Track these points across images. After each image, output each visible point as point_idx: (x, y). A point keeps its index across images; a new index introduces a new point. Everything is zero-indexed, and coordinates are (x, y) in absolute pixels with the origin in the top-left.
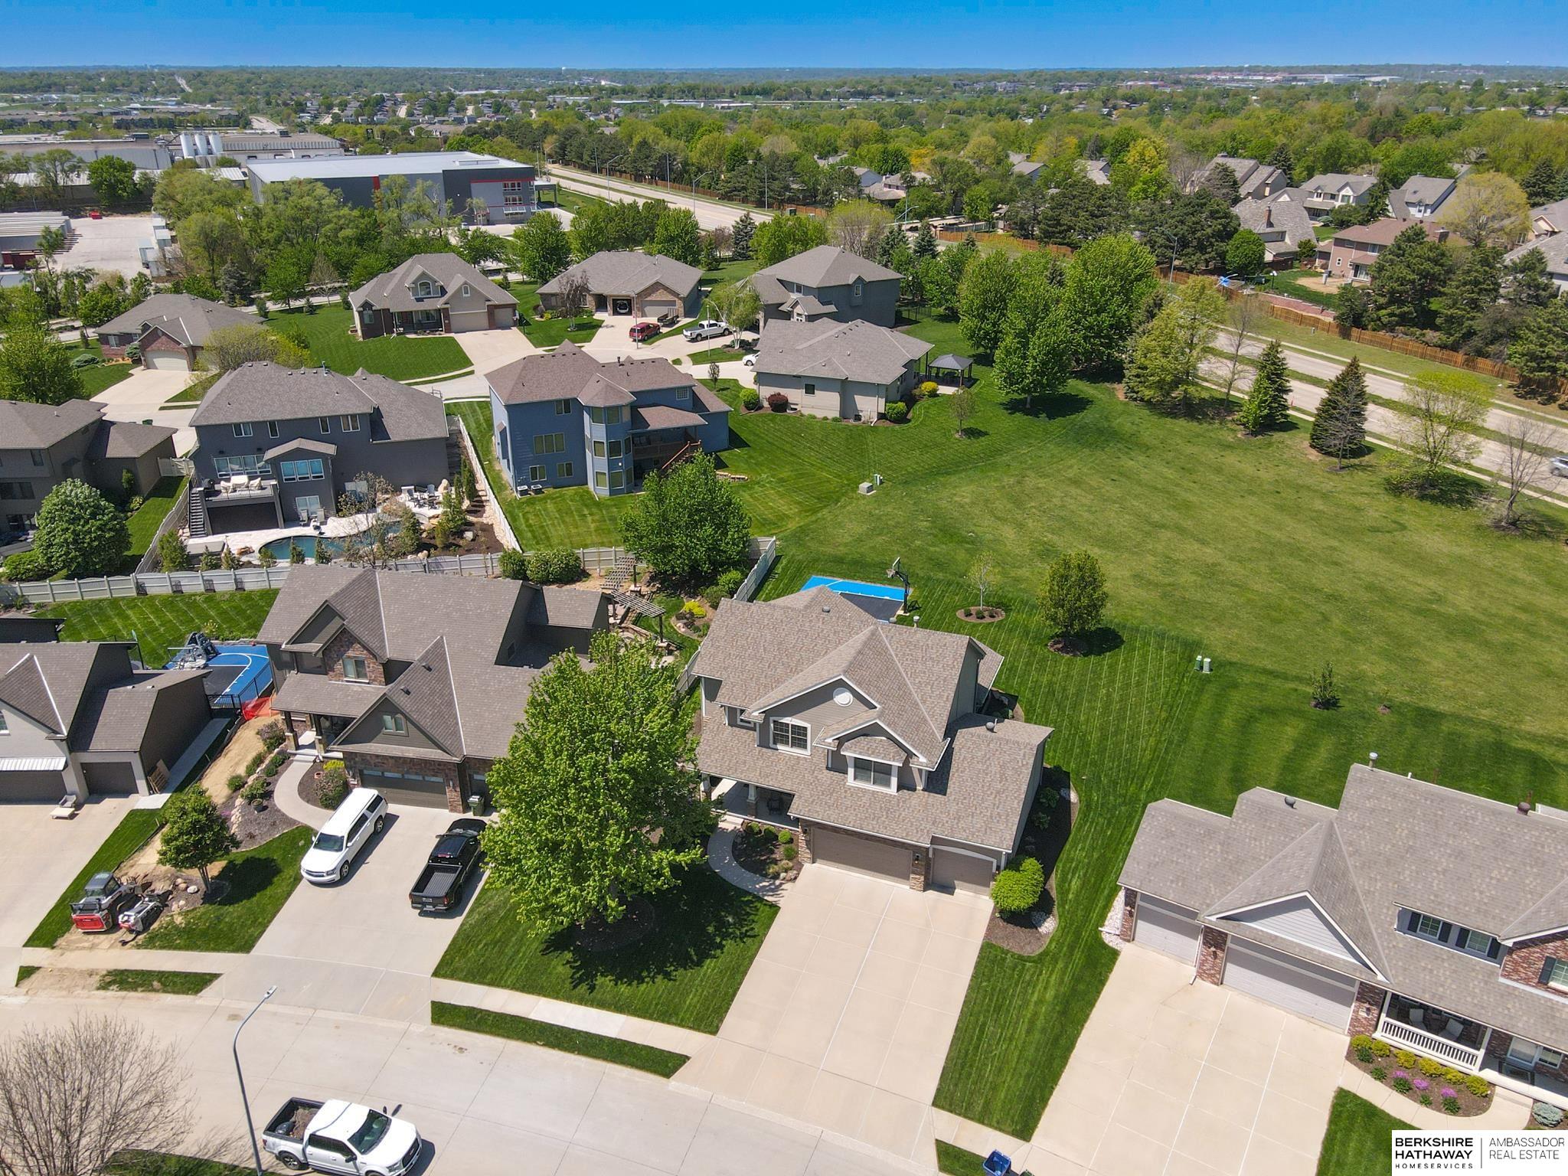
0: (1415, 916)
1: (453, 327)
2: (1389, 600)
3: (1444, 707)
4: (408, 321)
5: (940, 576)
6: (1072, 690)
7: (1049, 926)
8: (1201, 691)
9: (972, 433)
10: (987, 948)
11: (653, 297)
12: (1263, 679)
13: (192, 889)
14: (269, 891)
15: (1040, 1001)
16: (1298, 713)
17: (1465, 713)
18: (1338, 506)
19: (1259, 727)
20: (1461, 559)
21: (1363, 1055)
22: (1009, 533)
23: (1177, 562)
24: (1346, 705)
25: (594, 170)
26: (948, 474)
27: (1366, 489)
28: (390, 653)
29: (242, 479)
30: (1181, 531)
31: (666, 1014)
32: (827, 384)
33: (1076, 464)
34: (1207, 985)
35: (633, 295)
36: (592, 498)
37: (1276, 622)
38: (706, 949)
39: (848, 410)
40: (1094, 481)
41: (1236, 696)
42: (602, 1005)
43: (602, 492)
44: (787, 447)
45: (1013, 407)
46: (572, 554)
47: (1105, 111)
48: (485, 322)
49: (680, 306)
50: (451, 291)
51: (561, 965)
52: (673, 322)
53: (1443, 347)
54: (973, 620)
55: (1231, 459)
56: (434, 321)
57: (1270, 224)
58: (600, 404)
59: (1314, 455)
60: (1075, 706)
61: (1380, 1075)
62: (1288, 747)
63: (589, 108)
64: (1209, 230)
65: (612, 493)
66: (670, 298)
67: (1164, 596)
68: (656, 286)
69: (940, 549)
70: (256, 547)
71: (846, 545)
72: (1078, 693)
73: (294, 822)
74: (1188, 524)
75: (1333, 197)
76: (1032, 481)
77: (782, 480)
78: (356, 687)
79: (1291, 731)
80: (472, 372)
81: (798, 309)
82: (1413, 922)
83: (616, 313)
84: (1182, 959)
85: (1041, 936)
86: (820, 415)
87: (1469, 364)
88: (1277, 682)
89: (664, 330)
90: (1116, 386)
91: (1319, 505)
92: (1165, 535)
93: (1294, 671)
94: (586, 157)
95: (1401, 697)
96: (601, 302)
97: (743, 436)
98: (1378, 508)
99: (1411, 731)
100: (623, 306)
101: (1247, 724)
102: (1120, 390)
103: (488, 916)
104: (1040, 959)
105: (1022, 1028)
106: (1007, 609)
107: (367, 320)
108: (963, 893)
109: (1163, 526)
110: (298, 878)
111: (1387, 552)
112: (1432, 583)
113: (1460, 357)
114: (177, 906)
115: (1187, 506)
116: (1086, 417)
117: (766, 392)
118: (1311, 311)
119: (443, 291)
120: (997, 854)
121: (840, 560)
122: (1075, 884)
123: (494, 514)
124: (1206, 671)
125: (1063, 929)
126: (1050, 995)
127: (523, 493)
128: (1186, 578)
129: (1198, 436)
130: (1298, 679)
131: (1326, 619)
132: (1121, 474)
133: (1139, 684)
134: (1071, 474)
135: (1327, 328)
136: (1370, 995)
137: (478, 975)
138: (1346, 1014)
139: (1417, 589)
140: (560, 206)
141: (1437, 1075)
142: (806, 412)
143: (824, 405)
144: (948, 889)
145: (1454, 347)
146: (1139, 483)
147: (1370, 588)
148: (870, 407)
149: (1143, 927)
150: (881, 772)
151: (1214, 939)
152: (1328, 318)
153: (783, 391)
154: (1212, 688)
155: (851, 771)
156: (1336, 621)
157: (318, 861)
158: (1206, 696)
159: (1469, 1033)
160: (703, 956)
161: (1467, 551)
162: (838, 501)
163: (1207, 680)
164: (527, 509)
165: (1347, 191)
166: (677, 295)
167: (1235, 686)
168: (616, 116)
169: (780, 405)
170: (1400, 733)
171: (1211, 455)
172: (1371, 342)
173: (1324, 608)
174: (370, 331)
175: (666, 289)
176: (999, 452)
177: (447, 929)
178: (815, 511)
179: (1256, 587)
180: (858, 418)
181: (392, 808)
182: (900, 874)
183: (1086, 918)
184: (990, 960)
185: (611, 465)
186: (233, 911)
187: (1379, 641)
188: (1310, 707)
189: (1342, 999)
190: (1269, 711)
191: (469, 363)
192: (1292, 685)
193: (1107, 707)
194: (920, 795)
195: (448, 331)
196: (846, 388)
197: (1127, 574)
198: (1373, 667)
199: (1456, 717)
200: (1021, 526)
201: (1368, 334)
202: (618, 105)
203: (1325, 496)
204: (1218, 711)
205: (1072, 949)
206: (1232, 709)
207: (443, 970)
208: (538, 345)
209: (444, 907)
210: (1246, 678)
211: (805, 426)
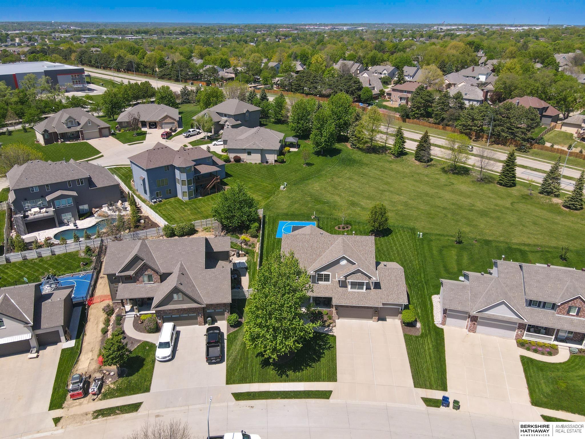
0: (531, 301)
1: (85, 137)
2: (460, 207)
3: (490, 239)
4: (65, 136)
5: (323, 216)
6: (385, 249)
7: (419, 325)
8: (422, 244)
9: (309, 164)
10: (405, 336)
11: (166, 121)
12: (438, 237)
13: (112, 373)
14: (145, 368)
15: (429, 349)
16: (453, 246)
18: (432, 179)
19: (444, 252)
20: (472, 192)
21: (522, 344)
22: (337, 198)
23: (395, 202)
24: (465, 242)
25: (97, 67)
26: (307, 180)
27: (437, 172)
28: (162, 271)
29: (37, 209)
30: (391, 192)
31: (317, 379)
32: (256, 151)
33: (347, 172)
34: (472, 333)
35: (157, 120)
36: (182, 201)
37: (433, 218)
38: (319, 355)
39: (264, 160)
40: (356, 177)
41: (433, 244)
42: (293, 381)
43: (186, 199)
44: (246, 175)
45: (318, 153)
46: (191, 224)
47: (277, 40)
48: (98, 135)
49: (176, 124)
50: (82, 123)
51: (271, 371)
52: (175, 131)
53: (435, 124)
54: (341, 230)
55: (394, 166)
56: (76, 136)
57: (370, 85)
58: (184, 166)
59: (417, 163)
60: (389, 254)
61: (528, 349)
62: (456, 257)
63: (72, 39)
64: (354, 88)
65: (190, 199)
66: (172, 121)
67: (396, 214)
68: (167, 117)
69: (318, 207)
70: (52, 236)
71: (286, 209)
72: (388, 250)
73: (140, 341)
74: (392, 189)
75: (381, 74)
76: (336, 180)
77: (250, 188)
78: (149, 286)
79: (454, 252)
80: (102, 156)
81: (227, 123)
82: (531, 303)
83: (150, 128)
84: (461, 327)
85: (418, 329)
86: (253, 162)
87: (444, 128)
88: (442, 238)
89: (173, 134)
90: (346, 143)
91: (426, 179)
92: (387, 194)
93: (445, 233)
94: (93, 62)
95: (478, 237)
96: (144, 124)
97: (229, 172)
98: (443, 178)
99: (486, 247)
100: (153, 125)
101: (440, 251)
102: (349, 145)
103: (235, 360)
104: (422, 336)
105: (428, 358)
106: (351, 225)
107: (46, 137)
108: (390, 320)
109: (385, 191)
110: (154, 361)
111: (452, 192)
112: (469, 200)
113: (441, 126)
114: (109, 381)
115: (388, 183)
116: (341, 155)
117: (232, 156)
118: (392, 114)
119: (79, 124)
120: (401, 305)
121: (287, 215)
122: (419, 311)
123: (147, 211)
124: (421, 237)
125: (424, 325)
126: (431, 346)
127: (155, 202)
128: (400, 207)
129: (380, 159)
130: (448, 236)
131: (446, 216)
132: (363, 174)
133: (404, 244)
134: (348, 175)
135: (398, 119)
136: (522, 326)
137: (243, 380)
138: (514, 334)
139: (466, 203)
140: (93, 83)
141: (544, 346)
142: (248, 162)
143: (255, 159)
144: (384, 319)
145: (439, 124)
146: (370, 177)
147: (453, 204)
148: (271, 158)
149: (448, 320)
150: (360, 285)
151: (474, 319)
152: (398, 115)
153: (238, 155)
154: (425, 242)
155: (349, 287)
156: (449, 216)
157: (162, 353)
158: (425, 245)
159: (548, 331)
160: (319, 357)
161: (473, 189)
162: (274, 193)
163: (422, 240)
164: (159, 208)
165: (385, 72)
166: (175, 120)
167: (432, 240)
168: (85, 42)
169: (238, 160)
170: (483, 248)
171: (387, 165)
172: (413, 123)
173: (444, 212)
174: (47, 142)
175: (170, 118)
176: (320, 170)
177: (222, 368)
178: (268, 198)
179: (422, 208)
180: (267, 162)
181: (178, 328)
182: (369, 317)
183: (429, 321)
184: (408, 339)
185: (189, 188)
186: (134, 378)
187: (463, 220)
188: (455, 244)
189: (513, 329)
190: (445, 247)
191: (99, 152)
192: (447, 238)
193: (398, 252)
194: (373, 291)
195: (83, 139)
196: (263, 152)
198: (466, 229)
199: (495, 241)
200: (340, 195)
201: (411, 120)
202: (84, 38)
203: (427, 176)
204: (430, 250)
205: (429, 330)
206: (434, 248)
207: (229, 381)
208: (124, 142)
209: (219, 360)
210: (433, 238)
211: (249, 167)
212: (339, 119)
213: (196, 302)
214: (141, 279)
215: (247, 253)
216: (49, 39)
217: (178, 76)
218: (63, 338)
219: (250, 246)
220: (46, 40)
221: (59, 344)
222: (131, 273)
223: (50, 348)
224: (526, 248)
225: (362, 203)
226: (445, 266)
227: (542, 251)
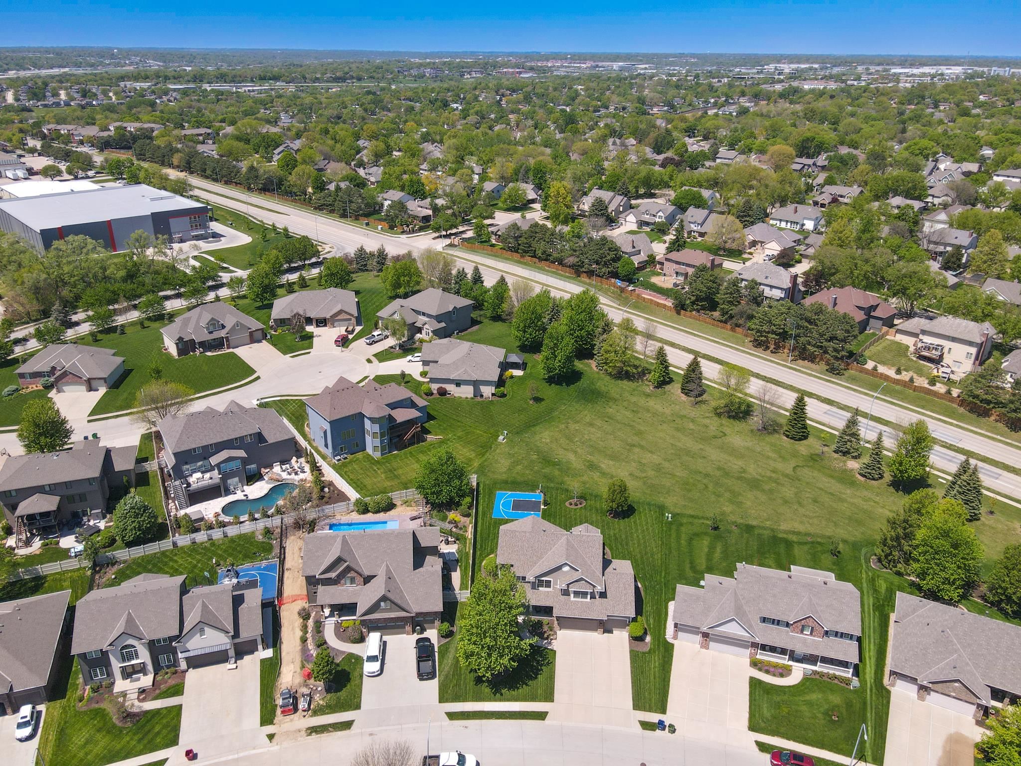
0: (765, 618)
1: (232, 344)
2: (727, 474)
3: (754, 523)
4: (207, 346)
5: (552, 485)
6: (623, 537)
7: (648, 639)
8: (670, 529)
9: (537, 400)
10: (631, 651)
11: (339, 317)
12: (691, 520)
13: (319, 689)
14: (352, 683)
15: (655, 667)
16: (706, 534)
17: (762, 524)
18: (699, 425)
19: (694, 542)
20: (748, 448)
21: (755, 664)
22: (571, 457)
23: (644, 465)
24: (722, 528)
25: (216, 180)
26: (534, 425)
27: (707, 415)
28: (367, 573)
29: (198, 475)
30: (642, 447)
31: (533, 698)
32: (467, 382)
33: (587, 414)
34: (704, 650)
35: (328, 317)
36: (373, 459)
37: (689, 491)
38: (537, 672)
39: (478, 394)
40: (598, 423)
41: (683, 529)
42: (508, 700)
43: (377, 455)
44: (454, 417)
45: (551, 380)
46: (389, 498)
47: (498, 98)
48: (248, 340)
49: (354, 320)
51: (486, 690)
52: (353, 331)
53: (721, 321)
54: (573, 507)
55: (652, 403)
56: (218, 344)
57: (634, 247)
59: (684, 397)
60: (627, 545)
61: (760, 670)
62: (706, 550)
63: (153, 92)
64: (609, 258)
65: (382, 455)
66: (349, 317)
67: (644, 483)
68: (341, 312)
69: (547, 470)
71: (505, 473)
72: (627, 537)
73: (344, 652)
74: (643, 443)
75: (654, 216)
76: (573, 426)
77: (459, 438)
78: (351, 589)
79: (706, 542)
80: (258, 378)
81: (426, 326)
82: (764, 620)
83: (318, 326)
84: (694, 643)
85: (647, 644)
86: (464, 396)
87: (733, 330)
88: (696, 521)
89: (350, 337)
90: (590, 361)
91: (691, 426)
92: (636, 450)
93: (701, 514)
95: (740, 521)
96: (309, 321)
97: (432, 412)
98: (714, 424)
99: (745, 535)
100: (322, 322)
101: (690, 540)
102: (593, 363)
103: (447, 676)
104: (649, 652)
105: (652, 678)
106: (586, 500)
107: (180, 347)
108: (616, 632)
109: (634, 446)
110: (361, 676)
111: (721, 448)
112: (740, 463)
113: (728, 326)
114: (317, 697)
115: (640, 433)
116: (583, 383)
117: (435, 387)
118: (661, 300)
119: (223, 327)
120: (629, 618)
121: (506, 482)
122: (652, 621)
123: (330, 474)
124: (670, 519)
125: (653, 639)
126: (657, 664)
127: (339, 460)
128: (651, 473)
129: (634, 390)
130: (703, 518)
131: (707, 487)
132: (608, 417)
133: (647, 529)
134: (588, 419)
135: (669, 309)
136: (754, 645)
137: (457, 698)
138: (748, 652)
139: (736, 467)
140: (216, 220)
141: (776, 666)
142: (456, 395)
143: (466, 392)
144: (610, 632)
145: (725, 322)
146: (618, 422)
147: (719, 469)
148: (487, 391)
149: (680, 634)
150: (584, 594)
151: (705, 635)
152: (669, 303)
153: (444, 386)
154: (674, 527)
155: (572, 595)
156: (711, 486)
157: (370, 667)
158: (673, 531)
159: (783, 651)
160: (537, 674)
161: (749, 444)
162: (491, 448)
163: (671, 523)
164: (345, 469)
165: (661, 214)
166: (352, 315)
167: (682, 525)
168: (175, 99)
169: (443, 393)
170: (742, 537)
171: (642, 401)
172: (690, 317)
173: (705, 481)
174: (181, 352)
175: (346, 313)
176: (552, 410)
177: (433, 685)
178: (483, 455)
179: (678, 474)
180: (482, 396)
181: (385, 638)
182: (595, 630)
183: (660, 635)
184: (635, 657)
185: (382, 442)
186: (343, 694)
187: (727, 495)
188: (709, 530)
189: (746, 647)
190: (696, 535)
191: (253, 372)
192: (702, 521)
193: (639, 540)
194: (598, 600)
195: (228, 348)
196: (476, 384)
197: (627, 474)
198: (728, 508)
199: (759, 527)
200: (575, 452)
201: (688, 313)
202: (175, 90)
203: (693, 421)
204: (678, 537)
205: (658, 646)
206: (683, 536)
207: (441, 700)
208: (285, 353)
209: (431, 675)
210: (685, 520)
211: (458, 403)
212: (581, 330)
213: (404, 610)
214: (343, 582)
215: (458, 539)
216: (116, 94)
217: (345, 210)
218: (260, 647)
219: (461, 529)
220: (111, 94)
221: (256, 653)
222: (333, 575)
223: (247, 658)
224: (794, 538)
225: (602, 466)
226: (691, 563)
227: (812, 543)
